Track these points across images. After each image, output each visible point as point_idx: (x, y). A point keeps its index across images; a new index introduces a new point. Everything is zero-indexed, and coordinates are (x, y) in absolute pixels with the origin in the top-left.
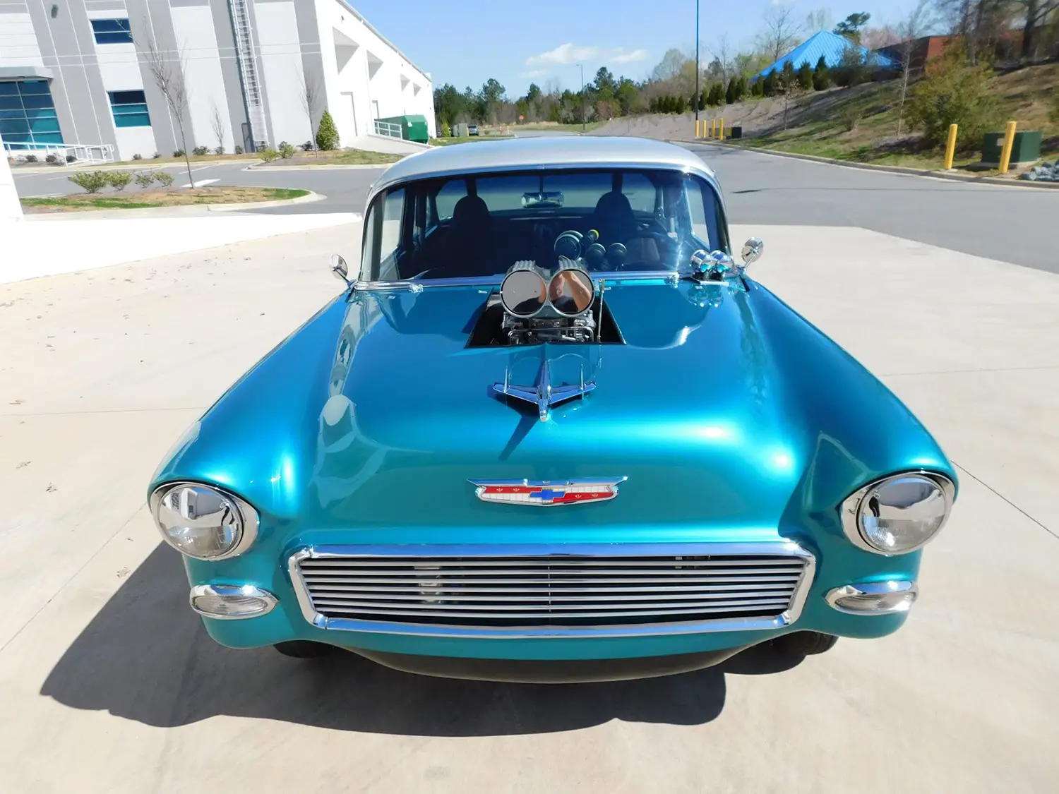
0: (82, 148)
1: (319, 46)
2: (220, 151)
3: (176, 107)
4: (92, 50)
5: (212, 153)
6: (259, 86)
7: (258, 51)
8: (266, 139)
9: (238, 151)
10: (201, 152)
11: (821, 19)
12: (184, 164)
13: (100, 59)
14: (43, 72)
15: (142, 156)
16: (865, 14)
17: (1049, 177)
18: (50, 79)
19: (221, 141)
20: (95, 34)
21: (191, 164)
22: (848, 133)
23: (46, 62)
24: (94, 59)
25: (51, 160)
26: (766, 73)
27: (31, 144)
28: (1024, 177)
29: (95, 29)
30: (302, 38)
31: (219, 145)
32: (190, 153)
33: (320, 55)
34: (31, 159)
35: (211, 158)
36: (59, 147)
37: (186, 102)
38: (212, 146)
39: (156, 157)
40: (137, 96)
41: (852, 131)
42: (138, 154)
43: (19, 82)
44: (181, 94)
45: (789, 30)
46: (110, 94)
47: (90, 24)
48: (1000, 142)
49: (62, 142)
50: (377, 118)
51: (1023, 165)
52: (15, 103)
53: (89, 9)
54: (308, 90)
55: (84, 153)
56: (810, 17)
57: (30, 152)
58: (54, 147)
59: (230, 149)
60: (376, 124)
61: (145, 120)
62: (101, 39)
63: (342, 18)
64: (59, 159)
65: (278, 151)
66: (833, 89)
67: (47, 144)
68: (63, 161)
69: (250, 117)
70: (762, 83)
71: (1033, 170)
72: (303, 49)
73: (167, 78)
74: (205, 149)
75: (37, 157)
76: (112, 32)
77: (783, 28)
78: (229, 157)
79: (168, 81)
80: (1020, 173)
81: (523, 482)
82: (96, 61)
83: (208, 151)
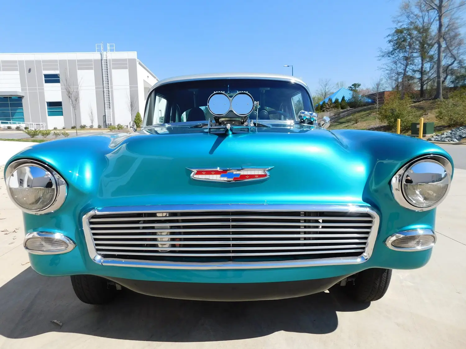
0: (32, 124)
1: (137, 86)
2: (91, 127)
3: (74, 105)
4: (43, 86)
5: (88, 128)
6: (111, 102)
7: (112, 87)
8: (112, 123)
9: (99, 127)
10: (83, 127)
11: (342, 85)
12: (75, 131)
13: (45, 89)
14: (21, 94)
15: (57, 128)
16: (359, 84)
17: (439, 140)
18: (23, 97)
19: (92, 123)
20: (45, 80)
21: (78, 131)
22: (356, 124)
23: (22, 90)
24: (43, 89)
25: (18, 129)
26: (321, 103)
27: (10, 122)
28: (429, 140)
29: (45, 78)
30: (131, 83)
31: (91, 125)
32: (78, 127)
33: (138, 90)
34: (9, 128)
35: (88, 129)
36: (22, 123)
37: (79, 102)
38: (88, 124)
39: (64, 129)
40: (59, 104)
41: (357, 124)
42: (56, 127)
43: (9, 97)
44: (77, 99)
45: (329, 88)
46: (47, 103)
47: (43, 76)
48: (418, 126)
49: (24, 122)
50: (160, 116)
51: (428, 136)
52: (6, 105)
53: (44, 70)
54: (131, 102)
55: (33, 126)
56: (338, 84)
57: (9, 125)
58: (20, 123)
59: (96, 126)
60: (160, 118)
61: (61, 113)
62: (47, 82)
63: (148, 77)
64: (21, 128)
65: (116, 127)
66: (348, 109)
67: (17, 122)
68: (23, 129)
69: (106, 113)
70: (320, 107)
71: (433, 137)
72: (130, 88)
73: (71, 93)
74: (85, 126)
75: (12, 127)
76: (52, 79)
77: (327, 87)
78: (95, 129)
79: (72, 94)
80: (428, 138)
81: (217, 169)
82: (44, 90)
83: (86, 127)
